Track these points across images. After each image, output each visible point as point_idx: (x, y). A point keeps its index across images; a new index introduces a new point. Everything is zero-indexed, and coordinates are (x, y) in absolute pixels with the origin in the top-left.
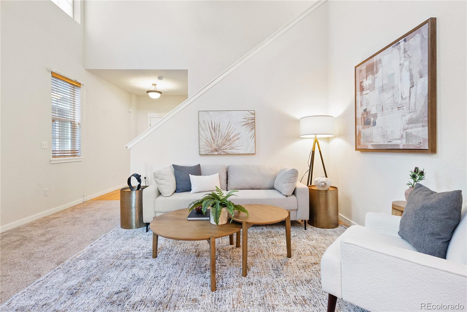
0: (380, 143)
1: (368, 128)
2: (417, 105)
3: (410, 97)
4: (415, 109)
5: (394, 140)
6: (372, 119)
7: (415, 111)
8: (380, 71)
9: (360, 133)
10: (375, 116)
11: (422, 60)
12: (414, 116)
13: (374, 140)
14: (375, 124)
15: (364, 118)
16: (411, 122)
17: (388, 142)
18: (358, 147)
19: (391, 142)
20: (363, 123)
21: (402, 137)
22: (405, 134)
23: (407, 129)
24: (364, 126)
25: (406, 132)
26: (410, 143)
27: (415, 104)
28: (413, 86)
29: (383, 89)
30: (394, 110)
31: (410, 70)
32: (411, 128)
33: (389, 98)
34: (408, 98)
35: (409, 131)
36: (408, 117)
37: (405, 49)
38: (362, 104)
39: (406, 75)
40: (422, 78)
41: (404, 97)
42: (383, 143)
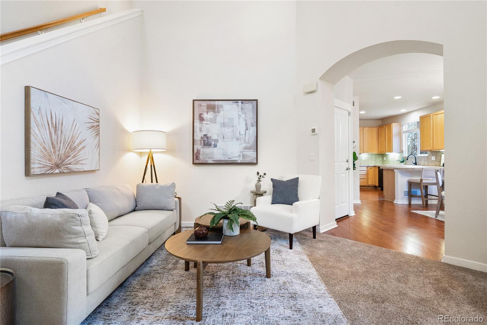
0: (221, 159)
1: (209, 148)
2: (250, 140)
3: (245, 134)
4: (249, 142)
5: (234, 157)
6: (213, 143)
7: (249, 143)
8: (222, 113)
9: (198, 152)
10: (217, 141)
11: (253, 118)
12: (248, 145)
13: (214, 157)
14: (215, 146)
15: (204, 141)
16: (246, 148)
17: (228, 159)
18: (196, 161)
19: (231, 158)
20: (202, 144)
21: (240, 156)
22: (242, 154)
23: (244, 152)
24: (204, 146)
25: (243, 154)
26: (245, 160)
27: (249, 139)
28: (247, 129)
29: (224, 125)
30: (233, 140)
31: (246, 120)
32: (246, 152)
33: (230, 132)
34: (244, 135)
35: (245, 153)
36: (244, 145)
37: (242, 107)
38: (202, 130)
39: (243, 123)
40: (253, 127)
41: (241, 134)
42: (223, 159)
